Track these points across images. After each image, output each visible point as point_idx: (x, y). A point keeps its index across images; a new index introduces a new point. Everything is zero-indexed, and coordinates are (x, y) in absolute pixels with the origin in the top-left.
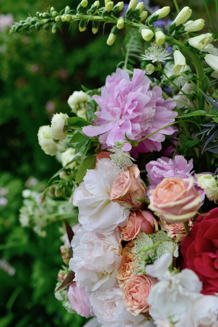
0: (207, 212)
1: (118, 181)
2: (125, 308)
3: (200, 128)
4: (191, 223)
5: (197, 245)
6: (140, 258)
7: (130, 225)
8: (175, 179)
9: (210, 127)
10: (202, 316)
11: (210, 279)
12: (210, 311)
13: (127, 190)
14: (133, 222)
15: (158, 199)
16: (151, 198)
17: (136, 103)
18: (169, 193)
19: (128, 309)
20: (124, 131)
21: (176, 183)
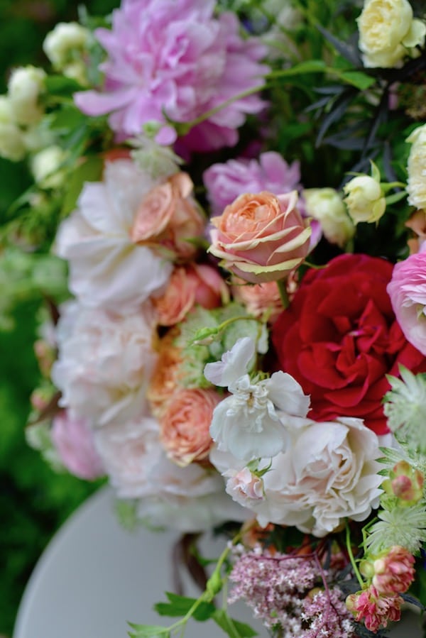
0: (325, 263)
1: (149, 205)
2: (164, 454)
3: (312, 96)
4: (292, 287)
5: (304, 328)
6: (193, 357)
7: (172, 293)
8: (261, 195)
9: (331, 95)
10: (311, 461)
11: (328, 391)
12: (326, 450)
13: (165, 221)
14: (179, 287)
15: (226, 234)
16: (214, 234)
17: (185, 42)
18: (249, 221)
19: (170, 455)
20: (159, 102)
21: (262, 203)
